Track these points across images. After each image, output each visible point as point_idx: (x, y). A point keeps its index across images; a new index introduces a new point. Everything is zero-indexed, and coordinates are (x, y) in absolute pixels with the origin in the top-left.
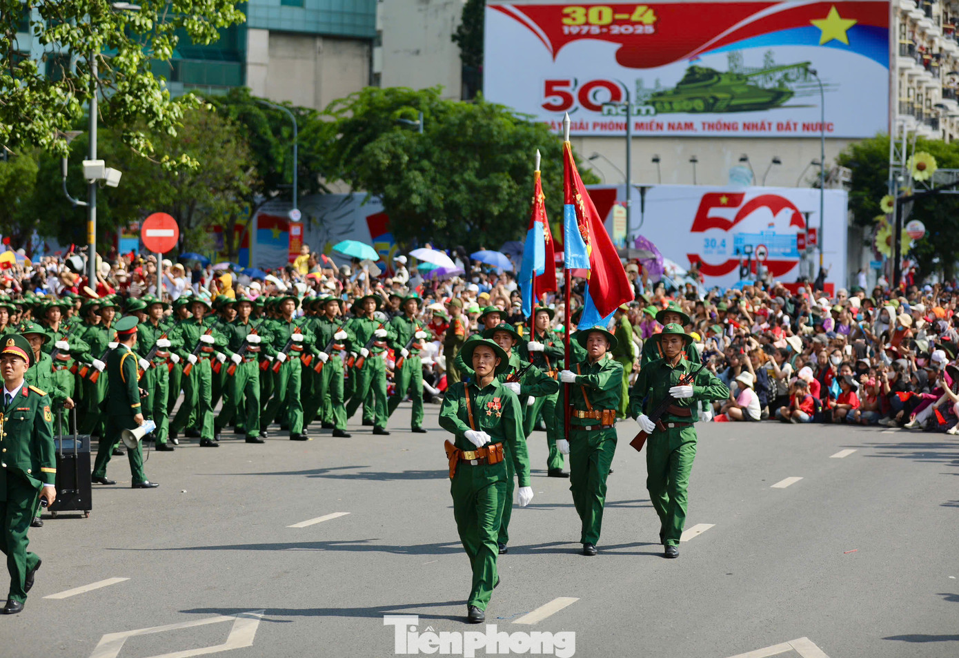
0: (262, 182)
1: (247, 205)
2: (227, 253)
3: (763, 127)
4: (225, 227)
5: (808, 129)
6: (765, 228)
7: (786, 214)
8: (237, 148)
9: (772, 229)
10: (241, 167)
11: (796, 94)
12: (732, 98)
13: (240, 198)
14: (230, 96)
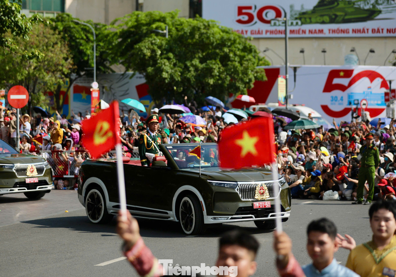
0: (76, 67)
1: (68, 80)
2: (56, 107)
3: (364, 31)
4: (55, 93)
5: (390, 32)
6: (366, 89)
7: (378, 81)
8: (61, 47)
9: (370, 90)
10: (64, 58)
11: (382, 12)
12: (346, 15)
13: (63, 76)
14: (57, 18)
